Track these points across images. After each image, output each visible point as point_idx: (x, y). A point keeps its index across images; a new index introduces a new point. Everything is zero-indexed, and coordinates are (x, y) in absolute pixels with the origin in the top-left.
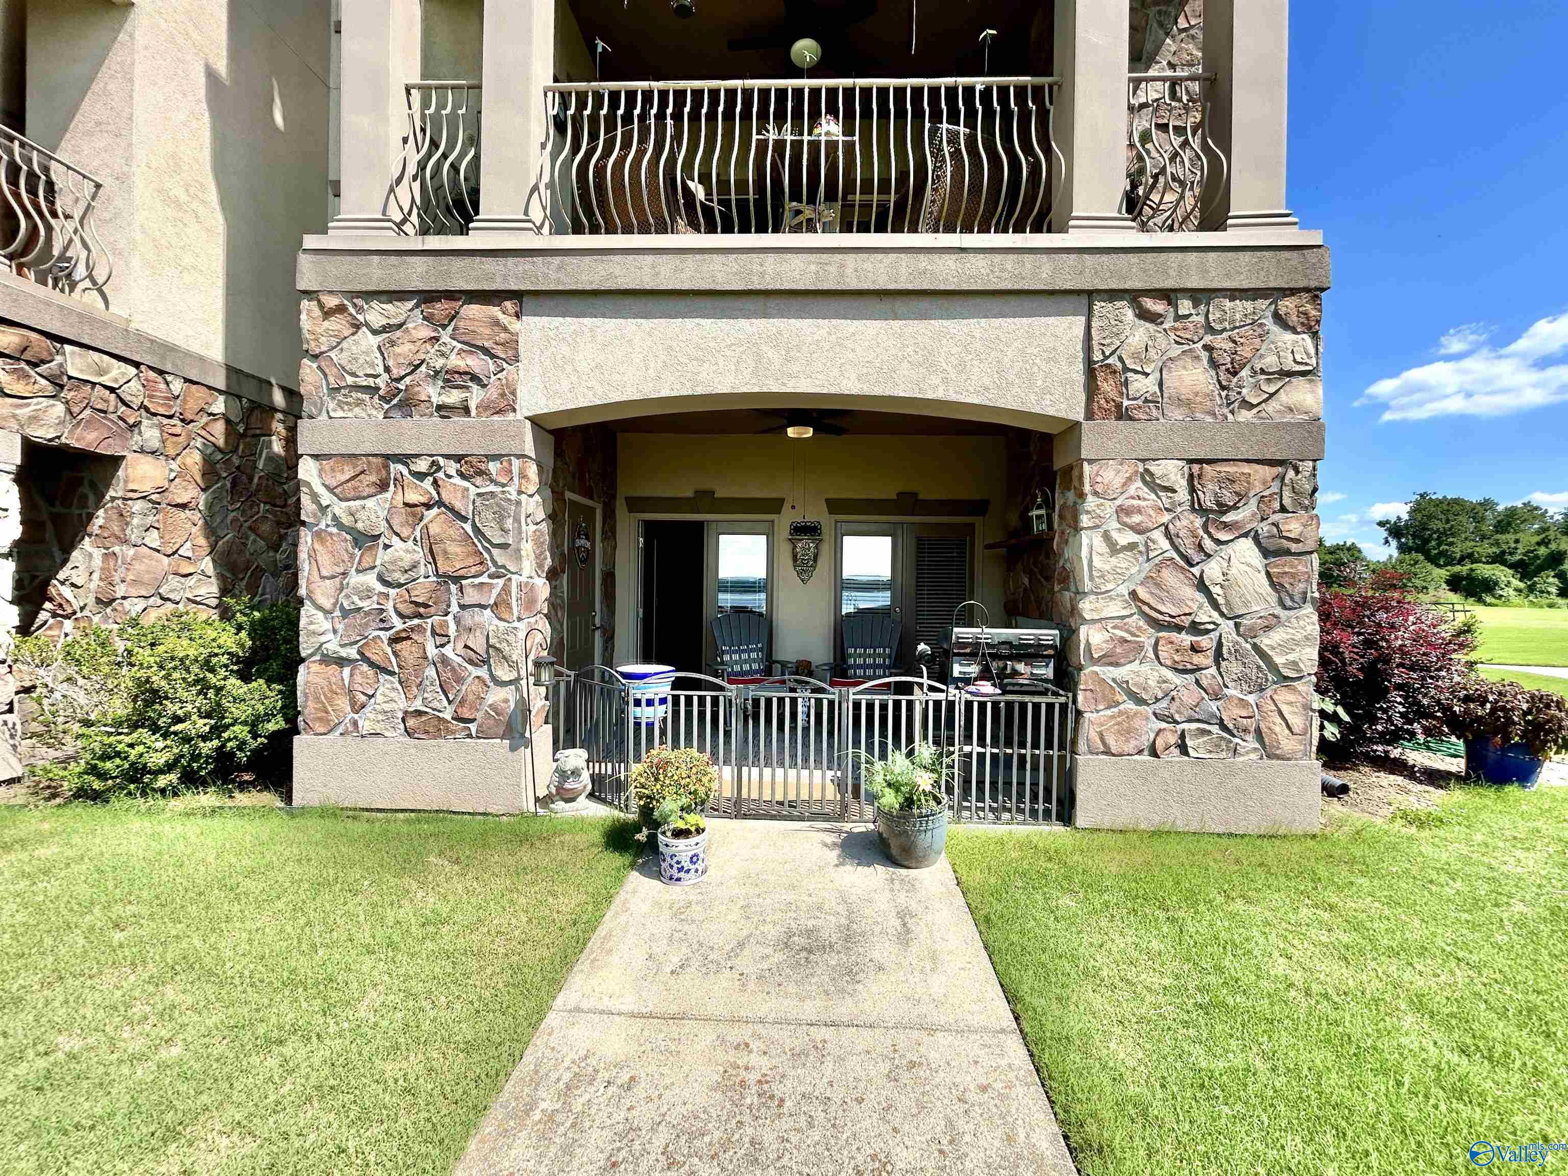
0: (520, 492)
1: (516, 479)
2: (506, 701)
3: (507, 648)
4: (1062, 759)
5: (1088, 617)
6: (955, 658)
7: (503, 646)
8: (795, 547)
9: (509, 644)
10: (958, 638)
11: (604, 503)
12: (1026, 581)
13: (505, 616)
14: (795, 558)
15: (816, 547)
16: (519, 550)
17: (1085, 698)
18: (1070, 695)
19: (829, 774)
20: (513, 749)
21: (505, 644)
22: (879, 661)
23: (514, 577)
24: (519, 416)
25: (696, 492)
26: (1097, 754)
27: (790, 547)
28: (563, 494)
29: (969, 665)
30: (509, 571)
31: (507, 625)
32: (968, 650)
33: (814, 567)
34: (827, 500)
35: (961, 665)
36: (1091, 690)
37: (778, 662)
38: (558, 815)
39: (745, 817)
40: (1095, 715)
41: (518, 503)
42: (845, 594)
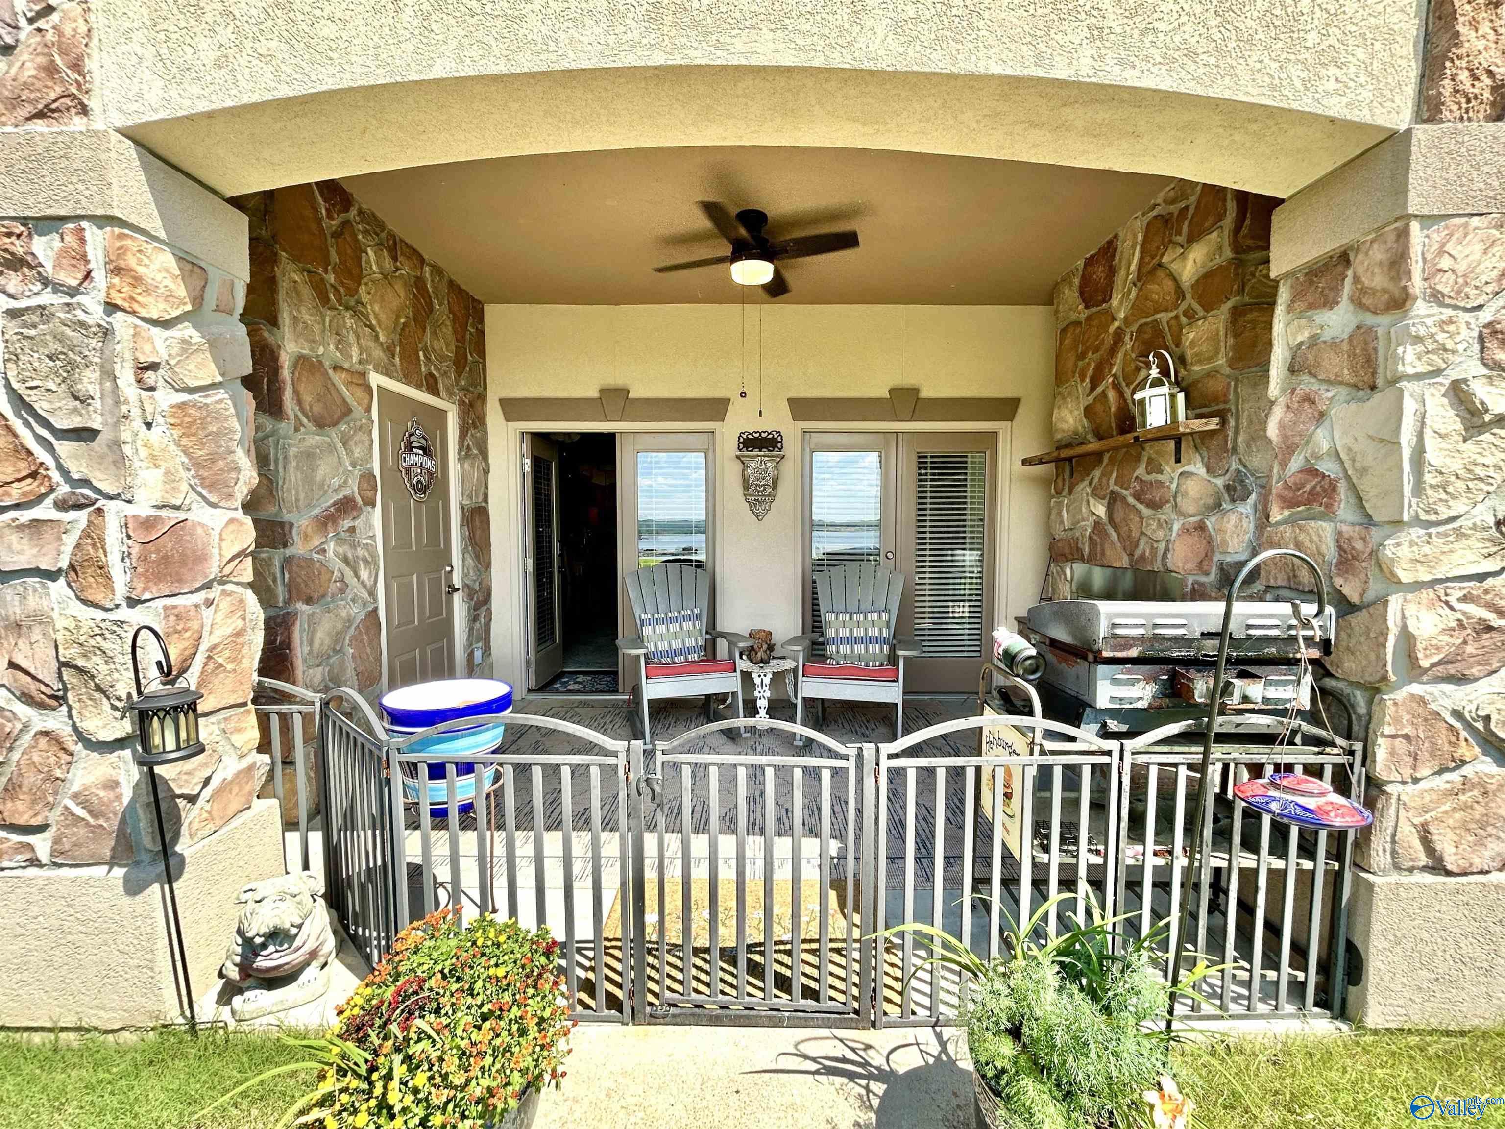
0: (111, 307)
1: (99, 275)
2: (112, 785)
3: (103, 668)
4: (1335, 880)
5: (1405, 577)
6: (1102, 669)
7: (95, 663)
8: (745, 467)
9: (109, 659)
10: (1114, 626)
11: (461, 403)
12: (1101, 510)
13: (98, 596)
14: (746, 484)
15: (776, 467)
16: (117, 444)
17: (1392, 753)
18: (1358, 746)
19: (810, 847)
20: (133, 888)
21: (98, 659)
22: (874, 632)
23: (110, 507)
24: (98, 123)
25: (602, 391)
26: (1411, 870)
27: (738, 467)
28: (363, 375)
29: (1132, 682)
30: (98, 491)
31: (99, 614)
32: (1134, 653)
33: (773, 497)
34: (791, 401)
35: (1115, 682)
36: (1407, 737)
37: (723, 635)
38: (245, 1027)
39: (654, 1019)
40: (1410, 788)
41: (106, 333)
42: (814, 533)
